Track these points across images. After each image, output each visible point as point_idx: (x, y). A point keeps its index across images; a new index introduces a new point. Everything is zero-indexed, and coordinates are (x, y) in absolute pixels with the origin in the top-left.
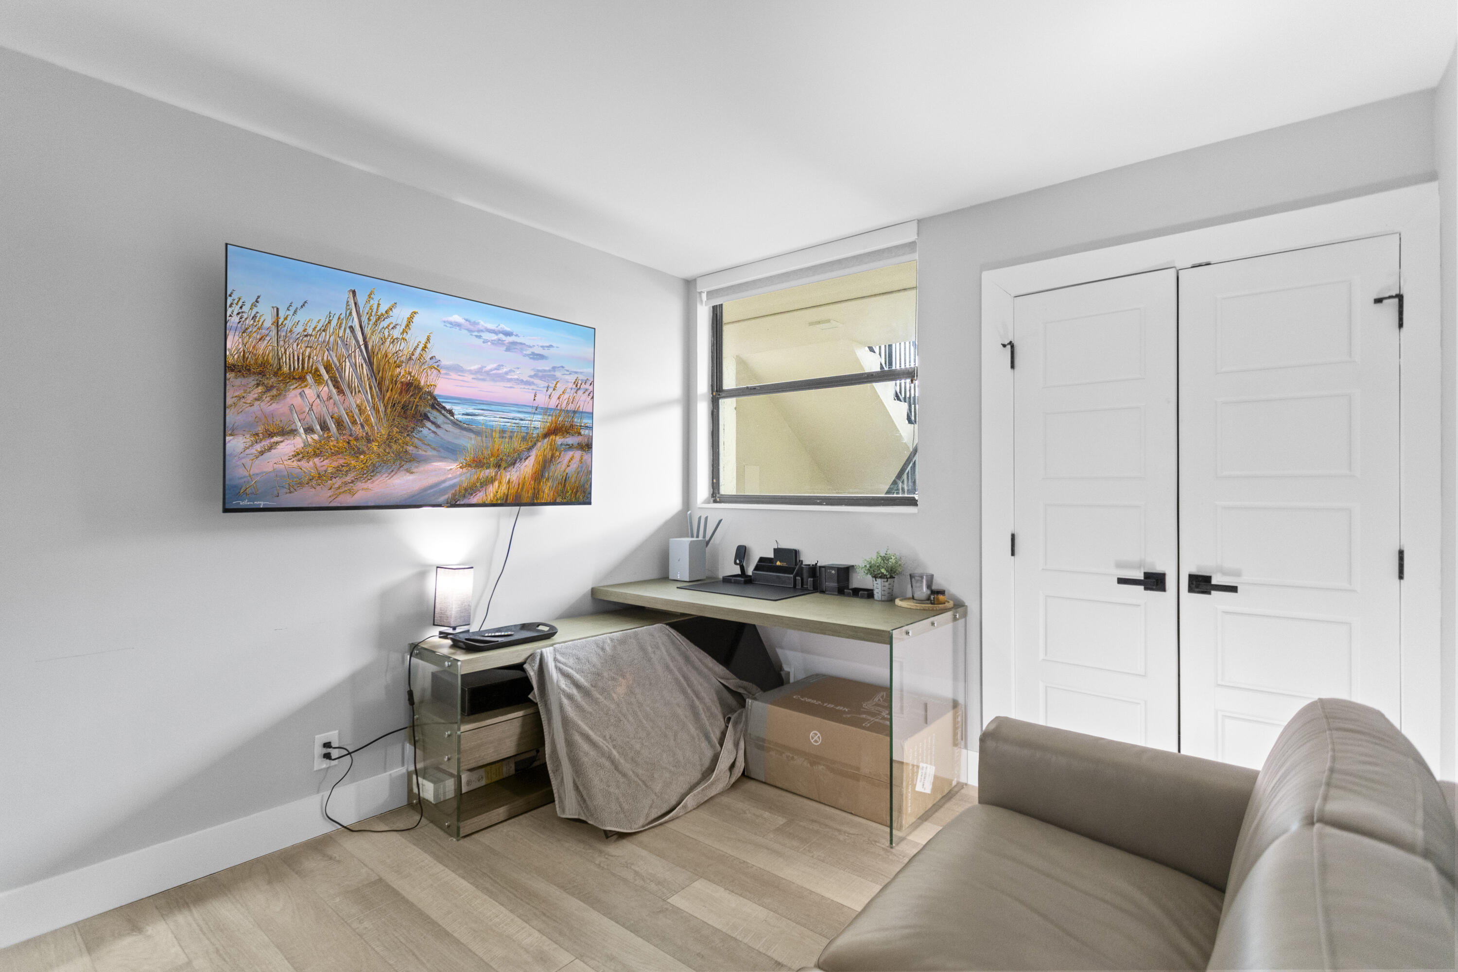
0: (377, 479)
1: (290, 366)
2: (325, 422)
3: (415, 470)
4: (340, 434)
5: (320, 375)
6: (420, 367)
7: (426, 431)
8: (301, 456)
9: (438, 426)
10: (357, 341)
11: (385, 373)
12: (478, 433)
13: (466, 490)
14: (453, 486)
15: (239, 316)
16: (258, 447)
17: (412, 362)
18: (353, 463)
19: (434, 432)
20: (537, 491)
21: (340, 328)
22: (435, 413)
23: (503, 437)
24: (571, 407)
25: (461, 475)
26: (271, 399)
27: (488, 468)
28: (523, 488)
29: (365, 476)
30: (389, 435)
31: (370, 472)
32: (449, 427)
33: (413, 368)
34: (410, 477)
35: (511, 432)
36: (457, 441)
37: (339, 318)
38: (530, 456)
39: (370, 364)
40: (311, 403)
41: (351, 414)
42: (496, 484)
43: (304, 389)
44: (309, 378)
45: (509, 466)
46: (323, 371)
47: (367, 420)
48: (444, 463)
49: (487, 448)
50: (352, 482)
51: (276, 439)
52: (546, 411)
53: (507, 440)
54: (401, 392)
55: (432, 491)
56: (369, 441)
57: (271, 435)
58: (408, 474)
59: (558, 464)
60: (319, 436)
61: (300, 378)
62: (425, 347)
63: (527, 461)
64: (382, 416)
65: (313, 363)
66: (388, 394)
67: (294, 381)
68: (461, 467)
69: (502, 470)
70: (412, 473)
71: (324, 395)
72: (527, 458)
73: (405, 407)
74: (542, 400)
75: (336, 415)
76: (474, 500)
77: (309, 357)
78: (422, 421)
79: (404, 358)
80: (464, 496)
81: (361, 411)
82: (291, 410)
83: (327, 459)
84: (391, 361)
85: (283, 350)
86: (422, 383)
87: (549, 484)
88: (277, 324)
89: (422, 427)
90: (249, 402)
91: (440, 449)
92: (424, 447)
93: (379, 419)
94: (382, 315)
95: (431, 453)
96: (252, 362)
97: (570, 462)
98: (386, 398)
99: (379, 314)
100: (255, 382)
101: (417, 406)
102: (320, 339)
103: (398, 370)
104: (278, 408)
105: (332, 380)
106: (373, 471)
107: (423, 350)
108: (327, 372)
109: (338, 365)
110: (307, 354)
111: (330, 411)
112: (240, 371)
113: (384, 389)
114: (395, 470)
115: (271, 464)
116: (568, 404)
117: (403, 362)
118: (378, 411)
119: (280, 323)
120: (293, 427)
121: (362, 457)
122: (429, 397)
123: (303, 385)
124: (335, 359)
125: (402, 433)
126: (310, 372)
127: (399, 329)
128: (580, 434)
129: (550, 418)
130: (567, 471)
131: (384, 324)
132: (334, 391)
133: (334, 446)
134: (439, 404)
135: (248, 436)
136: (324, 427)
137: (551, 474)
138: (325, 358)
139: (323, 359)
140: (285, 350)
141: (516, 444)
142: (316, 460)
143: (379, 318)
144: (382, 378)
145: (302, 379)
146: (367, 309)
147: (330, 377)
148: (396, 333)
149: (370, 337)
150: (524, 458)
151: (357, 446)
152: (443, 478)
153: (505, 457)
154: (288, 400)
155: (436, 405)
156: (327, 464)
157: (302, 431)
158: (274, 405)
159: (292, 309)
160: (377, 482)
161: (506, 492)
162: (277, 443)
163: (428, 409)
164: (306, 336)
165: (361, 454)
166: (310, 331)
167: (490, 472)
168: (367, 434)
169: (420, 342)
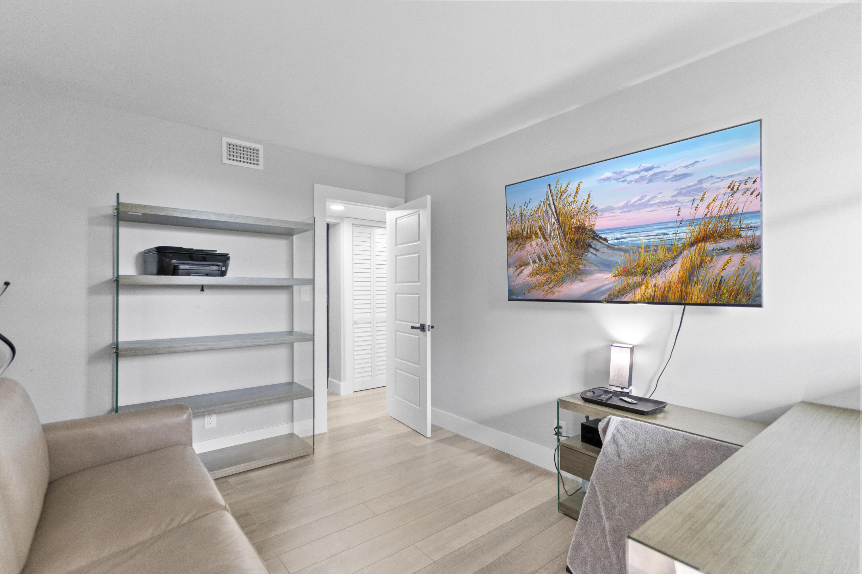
0: (564, 286)
1: (526, 232)
2: (540, 257)
3: (584, 280)
4: (546, 262)
5: (537, 234)
6: (585, 215)
7: (590, 255)
8: (532, 275)
9: (597, 250)
10: (552, 211)
11: (566, 224)
12: (626, 251)
13: (619, 292)
14: (609, 289)
15: (509, 215)
16: (517, 272)
17: (580, 213)
18: (553, 277)
19: (595, 255)
20: (684, 293)
21: (544, 207)
22: (595, 242)
23: (648, 251)
24: (725, 212)
25: (614, 282)
26: (521, 250)
27: (636, 275)
28: (669, 291)
29: (558, 284)
30: (569, 260)
31: (561, 281)
32: (605, 250)
33: (580, 217)
34: (582, 284)
35: (656, 246)
36: (610, 259)
37: (544, 202)
38: (675, 264)
39: (558, 221)
40: (534, 248)
41: (551, 251)
42: (643, 287)
43: (531, 242)
44: (533, 236)
45: (654, 273)
46: (538, 231)
47: (558, 253)
48: (602, 274)
49: (634, 261)
50: (553, 287)
51: (523, 268)
52: (692, 222)
53: (652, 253)
54: (575, 233)
55: (595, 292)
56: (560, 264)
57: (521, 266)
58: (581, 282)
59: (709, 268)
60: (538, 265)
61: (530, 237)
62: (588, 201)
63: (673, 268)
64: (565, 249)
65: (534, 228)
66: (568, 236)
67: (528, 239)
68: (614, 276)
69: (648, 277)
70: (583, 281)
71: (539, 244)
72: (672, 266)
73: (577, 242)
74: (687, 213)
75: (544, 253)
76: (626, 299)
77: (533, 226)
78: (587, 248)
79: (575, 213)
80: (618, 297)
81: (555, 248)
82: (527, 253)
83: (542, 276)
84: (568, 217)
85: (523, 226)
86: (587, 225)
87: (698, 287)
88: (521, 214)
89: (588, 252)
90: (513, 252)
91: (600, 265)
92: (589, 265)
93: (564, 251)
94: (563, 191)
95: (593, 268)
96: (514, 234)
97: (725, 265)
98: (567, 238)
99: (561, 192)
100: (515, 243)
101: (584, 239)
102: (537, 216)
103: (573, 220)
104: (523, 253)
105: (542, 235)
106: (562, 281)
107: (586, 204)
108: (540, 231)
109: (544, 226)
110: (532, 225)
111: (542, 251)
112: (510, 240)
113: (566, 233)
114: (573, 280)
115: (522, 279)
116: (720, 209)
117: (575, 215)
118: (563, 247)
119: (522, 214)
120: (528, 261)
121: (557, 273)
122: (591, 233)
123: (531, 240)
124: (543, 224)
125: (576, 257)
126: (534, 233)
127: (572, 196)
128: (739, 236)
129: (698, 227)
130: (722, 274)
131: (564, 196)
132: (543, 240)
133: (544, 269)
134: (597, 236)
135: (514, 268)
136: (540, 260)
137: (700, 278)
138: (539, 224)
139: (538, 225)
140: (524, 225)
141: (661, 255)
142: (537, 276)
143: (562, 194)
144: (564, 227)
145: (531, 237)
146: (556, 191)
147: (541, 233)
148: (571, 199)
149: (558, 206)
150: (669, 265)
151: (554, 268)
152: (602, 284)
153: (650, 267)
154: (526, 249)
155: (596, 237)
156: (541, 278)
157: (531, 263)
158: (521, 252)
159: (526, 205)
160: (564, 287)
161: (653, 294)
162: (523, 270)
163: (591, 240)
164: (531, 216)
165: (556, 272)
166: (533, 213)
167: (638, 279)
168: (558, 260)
169: (584, 200)
